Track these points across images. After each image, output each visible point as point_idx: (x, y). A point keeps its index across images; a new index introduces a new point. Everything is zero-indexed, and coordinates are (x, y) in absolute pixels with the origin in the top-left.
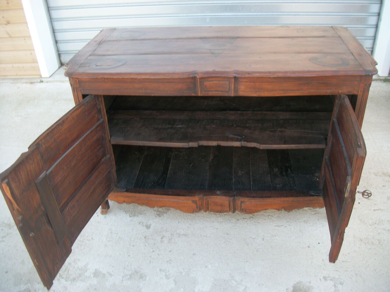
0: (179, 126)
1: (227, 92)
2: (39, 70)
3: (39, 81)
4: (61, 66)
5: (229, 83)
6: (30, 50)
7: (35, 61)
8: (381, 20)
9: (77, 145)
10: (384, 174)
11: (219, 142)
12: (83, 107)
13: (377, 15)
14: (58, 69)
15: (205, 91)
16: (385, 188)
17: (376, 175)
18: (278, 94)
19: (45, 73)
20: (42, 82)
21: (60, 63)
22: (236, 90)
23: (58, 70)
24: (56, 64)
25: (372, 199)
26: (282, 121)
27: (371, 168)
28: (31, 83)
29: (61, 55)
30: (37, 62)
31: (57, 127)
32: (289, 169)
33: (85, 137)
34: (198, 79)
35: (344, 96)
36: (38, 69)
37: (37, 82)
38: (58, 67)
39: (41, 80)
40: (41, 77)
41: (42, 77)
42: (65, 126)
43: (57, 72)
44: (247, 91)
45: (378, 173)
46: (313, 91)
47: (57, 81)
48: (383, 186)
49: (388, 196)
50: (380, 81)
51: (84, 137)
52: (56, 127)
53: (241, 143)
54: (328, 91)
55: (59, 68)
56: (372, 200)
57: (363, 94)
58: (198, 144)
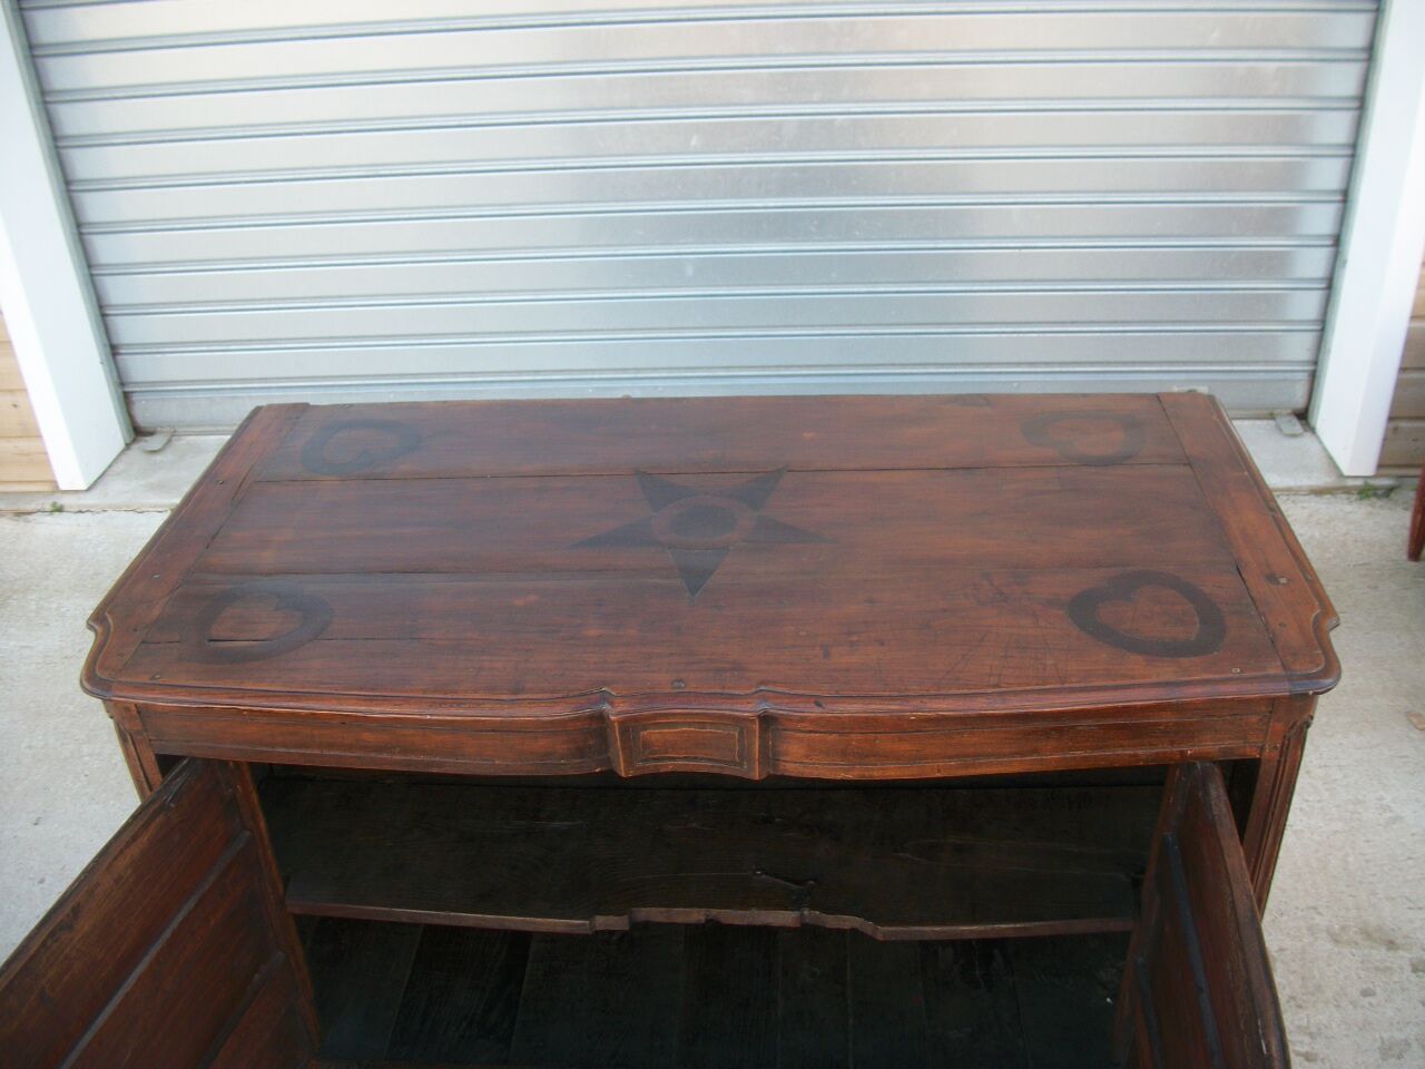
0: (556, 824)
1: (733, 763)
2: (47, 463)
3: (48, 507)
4: (134, 441)
5: (741, 733)
6: (11, 391)
7: (31, 432)
8: (1345, 262)
9: (140, 978)
10: (1367, 934)
11: (714, 912)
12: (160, 819)
13: (1329, 242)
14: (123, 452)
15: (647, 760)
16: (1373, 1000)
17: (1336, 941)
18: (939, 771)
19: (70, 472)
20: (60, 510)
21: (131, 429)
22: (769, 756)
23: (124, 458)
24: (115, 435)
25: (1321, 1056)
26: (964, 792)
27: (1314, 908)
28: (19, 514)
29: (135, 397)
30: (39, 436)
31: (49, 942)
32: (996, 952)
33: (173, 935)
34: (616, 724)
35: (1208, 765)
36: (42, 460)
37: (39, 511)
38: (121, 445)
39: (54, 504)
40: (56, 490)
41: (57, 487)
42: (85, 925)
43: (120, 467)
44: (814, 764)
45: (1343, 928)
46: (1079, 753)
47: (117, 508)
48: (1366, 993)
49: (1382, 1038)
50: (1344, 496)
51: (167, 934)
52: (44, 944)
53: (802, 915)
54: (1140, 752)
55: (128, 446)
56: (1322, 1060)
57: (1281, 756)
58: (630, 919)
